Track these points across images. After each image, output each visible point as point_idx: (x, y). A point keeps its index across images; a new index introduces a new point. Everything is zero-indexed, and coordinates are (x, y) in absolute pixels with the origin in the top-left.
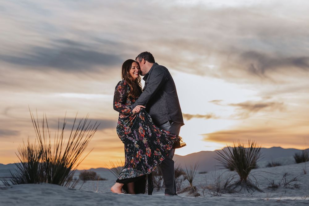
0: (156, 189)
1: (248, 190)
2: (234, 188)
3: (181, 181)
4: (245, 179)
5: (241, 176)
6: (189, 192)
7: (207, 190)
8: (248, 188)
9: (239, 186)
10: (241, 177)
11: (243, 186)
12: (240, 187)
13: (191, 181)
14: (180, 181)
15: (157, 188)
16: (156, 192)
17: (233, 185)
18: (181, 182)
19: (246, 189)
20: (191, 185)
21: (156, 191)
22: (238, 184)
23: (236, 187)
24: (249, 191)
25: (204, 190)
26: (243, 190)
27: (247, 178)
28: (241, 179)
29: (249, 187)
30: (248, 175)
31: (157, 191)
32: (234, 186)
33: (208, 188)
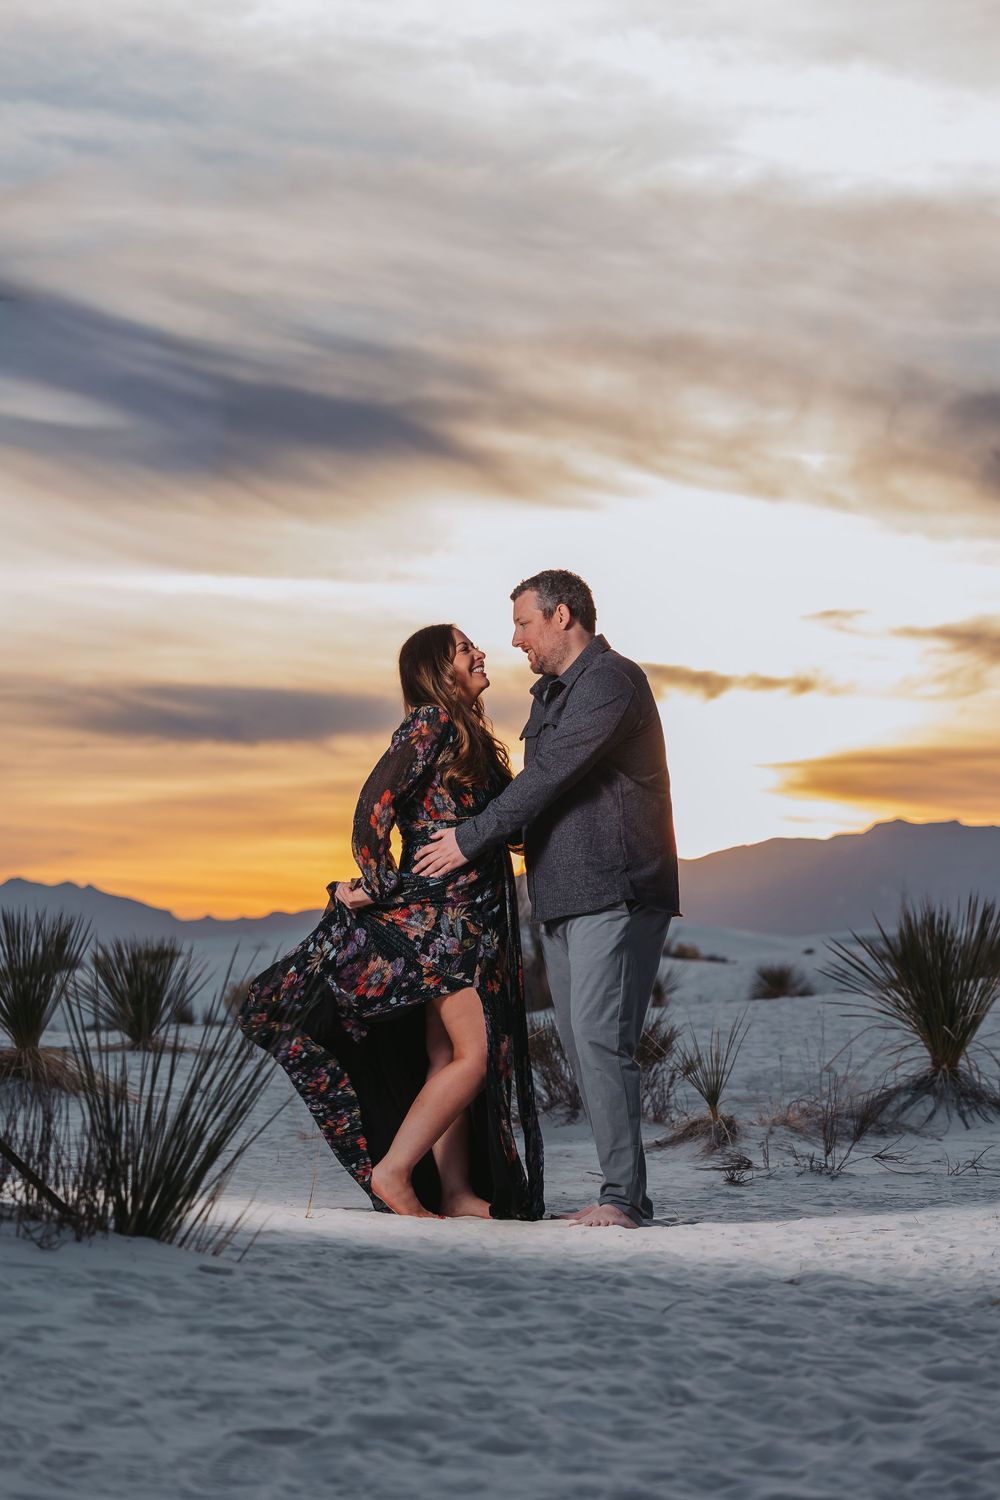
0: (563, 1111)
1: (962, 1115)
2: (905, 1107)
3: (673, 1077)
4: (953, 1063)
5: (933, 1051)
6: (704, 1142)
7: (780, 1130)
8: (965, 1108)
9: (926, 1096)
10: (933, 1057)
11: (940, 1097)
12: (928, 1103)
13: (712, 1098)
14: (667, 1076)
15: (568, 1109)
16: (563, 1125)
17: (898, 1090)
18: (671, 1084)
19: (955, 1114)
20: (715, 1114)
21: (563, 1120)
22: (920, 1087)
23: (911, 1102)
24: (968, 1119)
25: (771, 1132)
26: (940, 1117)
27: (962, 1062)
28: (933, 1064)
29: (968, 1104)
30: (968, 1049)
31: (569, 1122)
32: (904, 1099)
33: (785, 1122)
